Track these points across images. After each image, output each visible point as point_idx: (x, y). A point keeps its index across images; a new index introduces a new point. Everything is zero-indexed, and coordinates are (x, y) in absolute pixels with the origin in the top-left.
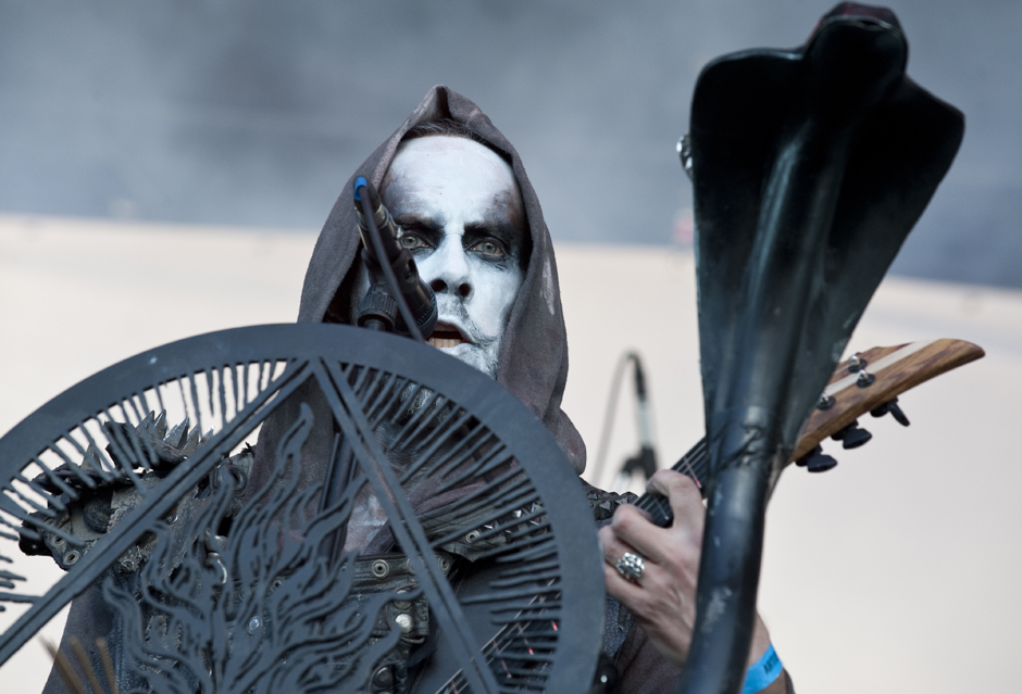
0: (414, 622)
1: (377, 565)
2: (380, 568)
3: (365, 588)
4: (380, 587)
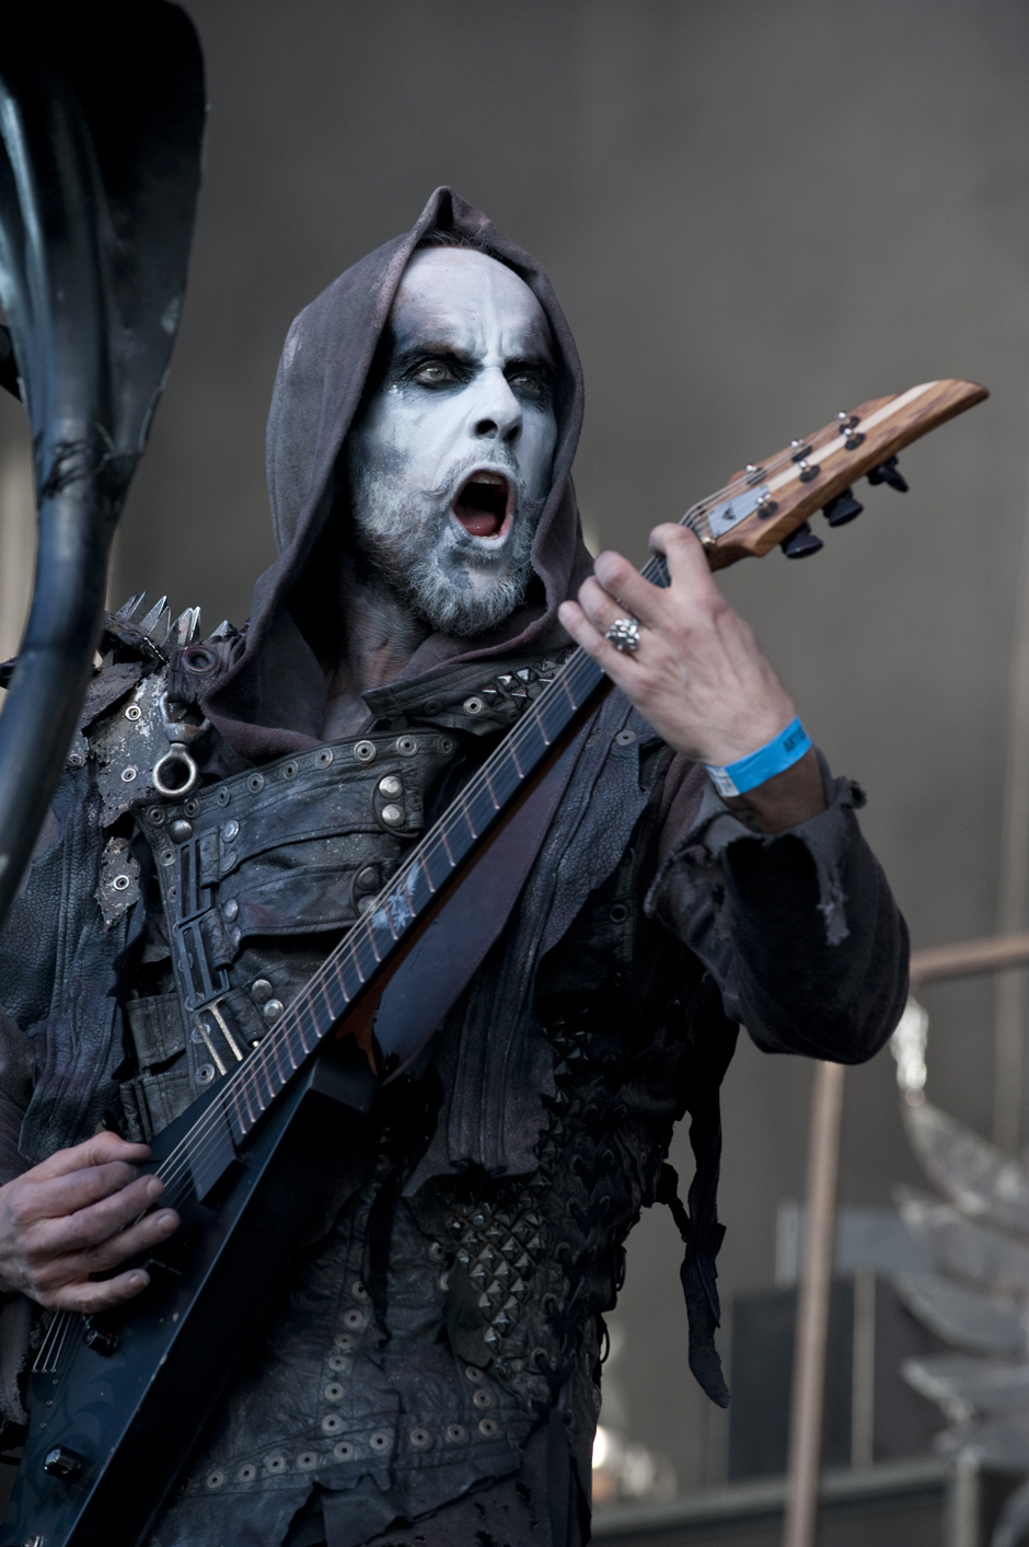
0: (405, 814)
1: (360, 750)
2: (364, 751)
3: (348, 775)
4: (363, 773)
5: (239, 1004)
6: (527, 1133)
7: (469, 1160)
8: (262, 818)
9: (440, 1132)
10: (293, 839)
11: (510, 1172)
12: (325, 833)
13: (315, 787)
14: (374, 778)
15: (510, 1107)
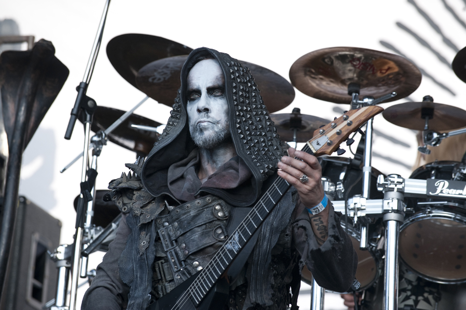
0: (224, 213)
2: (209, 200)
3: (206, 206)
4: (210, 205)
5: (190, 268)
6: (268, 295)
7: (256, 302)
8: (185, 220)
9: (248, 295)
10: (198, 225)
11: (266, 305)
12: (206, 222)
13: (199, 211)
14: (213, 206)
15: (264, 287)
